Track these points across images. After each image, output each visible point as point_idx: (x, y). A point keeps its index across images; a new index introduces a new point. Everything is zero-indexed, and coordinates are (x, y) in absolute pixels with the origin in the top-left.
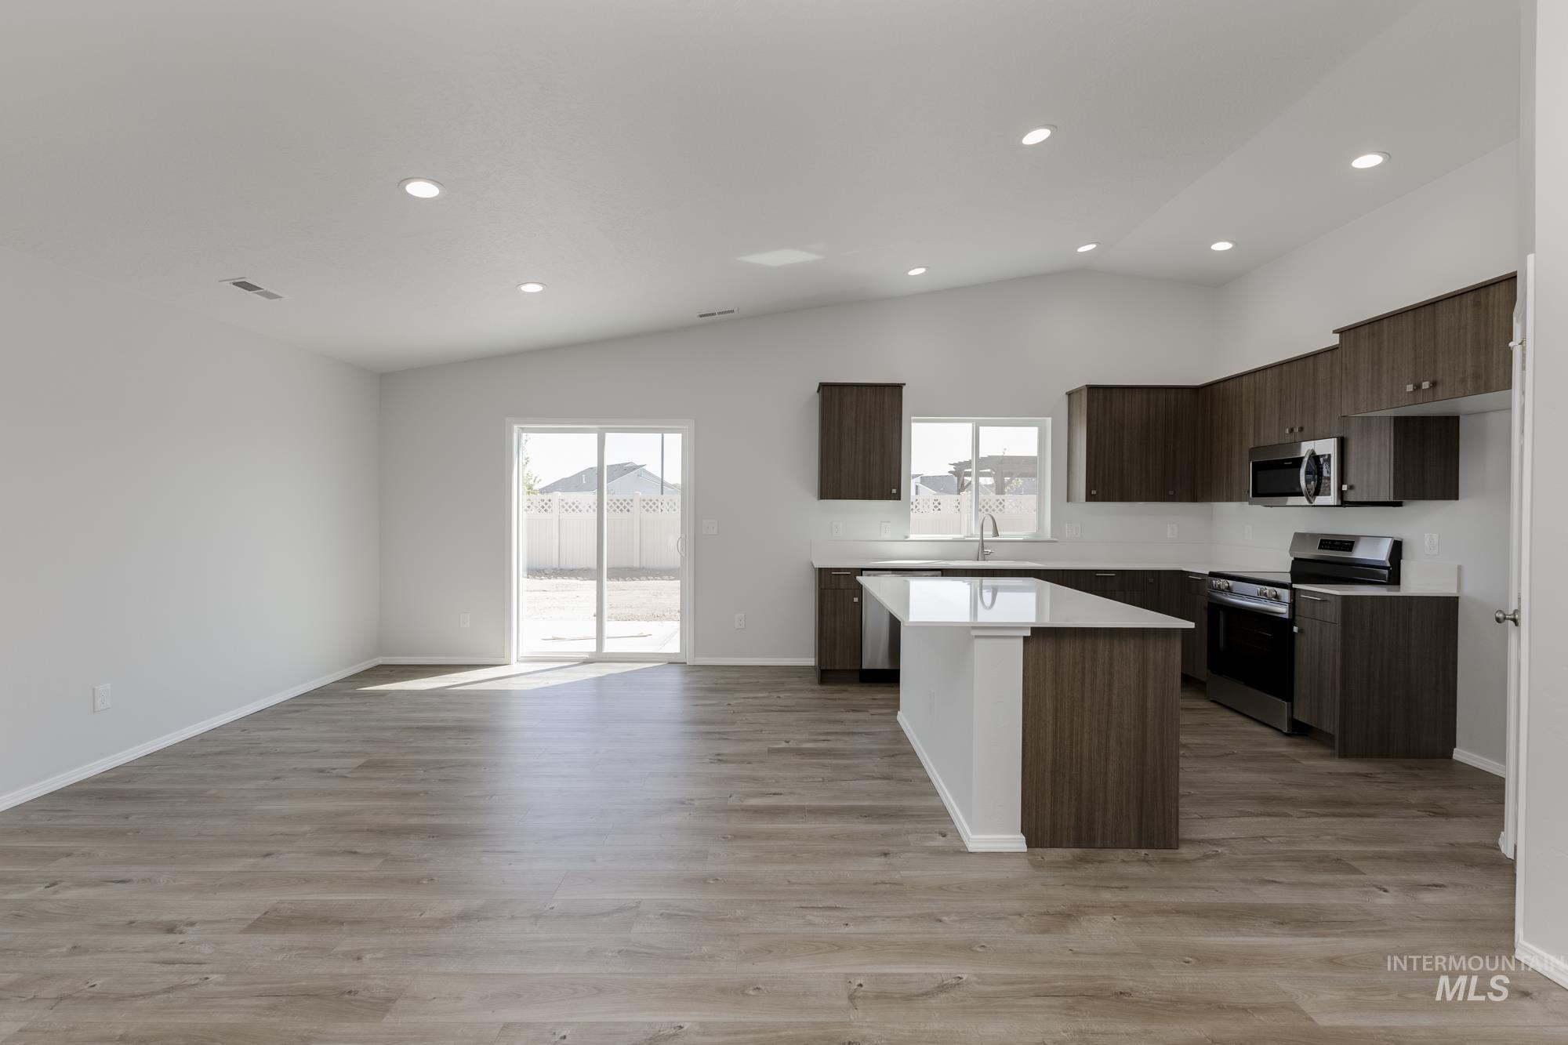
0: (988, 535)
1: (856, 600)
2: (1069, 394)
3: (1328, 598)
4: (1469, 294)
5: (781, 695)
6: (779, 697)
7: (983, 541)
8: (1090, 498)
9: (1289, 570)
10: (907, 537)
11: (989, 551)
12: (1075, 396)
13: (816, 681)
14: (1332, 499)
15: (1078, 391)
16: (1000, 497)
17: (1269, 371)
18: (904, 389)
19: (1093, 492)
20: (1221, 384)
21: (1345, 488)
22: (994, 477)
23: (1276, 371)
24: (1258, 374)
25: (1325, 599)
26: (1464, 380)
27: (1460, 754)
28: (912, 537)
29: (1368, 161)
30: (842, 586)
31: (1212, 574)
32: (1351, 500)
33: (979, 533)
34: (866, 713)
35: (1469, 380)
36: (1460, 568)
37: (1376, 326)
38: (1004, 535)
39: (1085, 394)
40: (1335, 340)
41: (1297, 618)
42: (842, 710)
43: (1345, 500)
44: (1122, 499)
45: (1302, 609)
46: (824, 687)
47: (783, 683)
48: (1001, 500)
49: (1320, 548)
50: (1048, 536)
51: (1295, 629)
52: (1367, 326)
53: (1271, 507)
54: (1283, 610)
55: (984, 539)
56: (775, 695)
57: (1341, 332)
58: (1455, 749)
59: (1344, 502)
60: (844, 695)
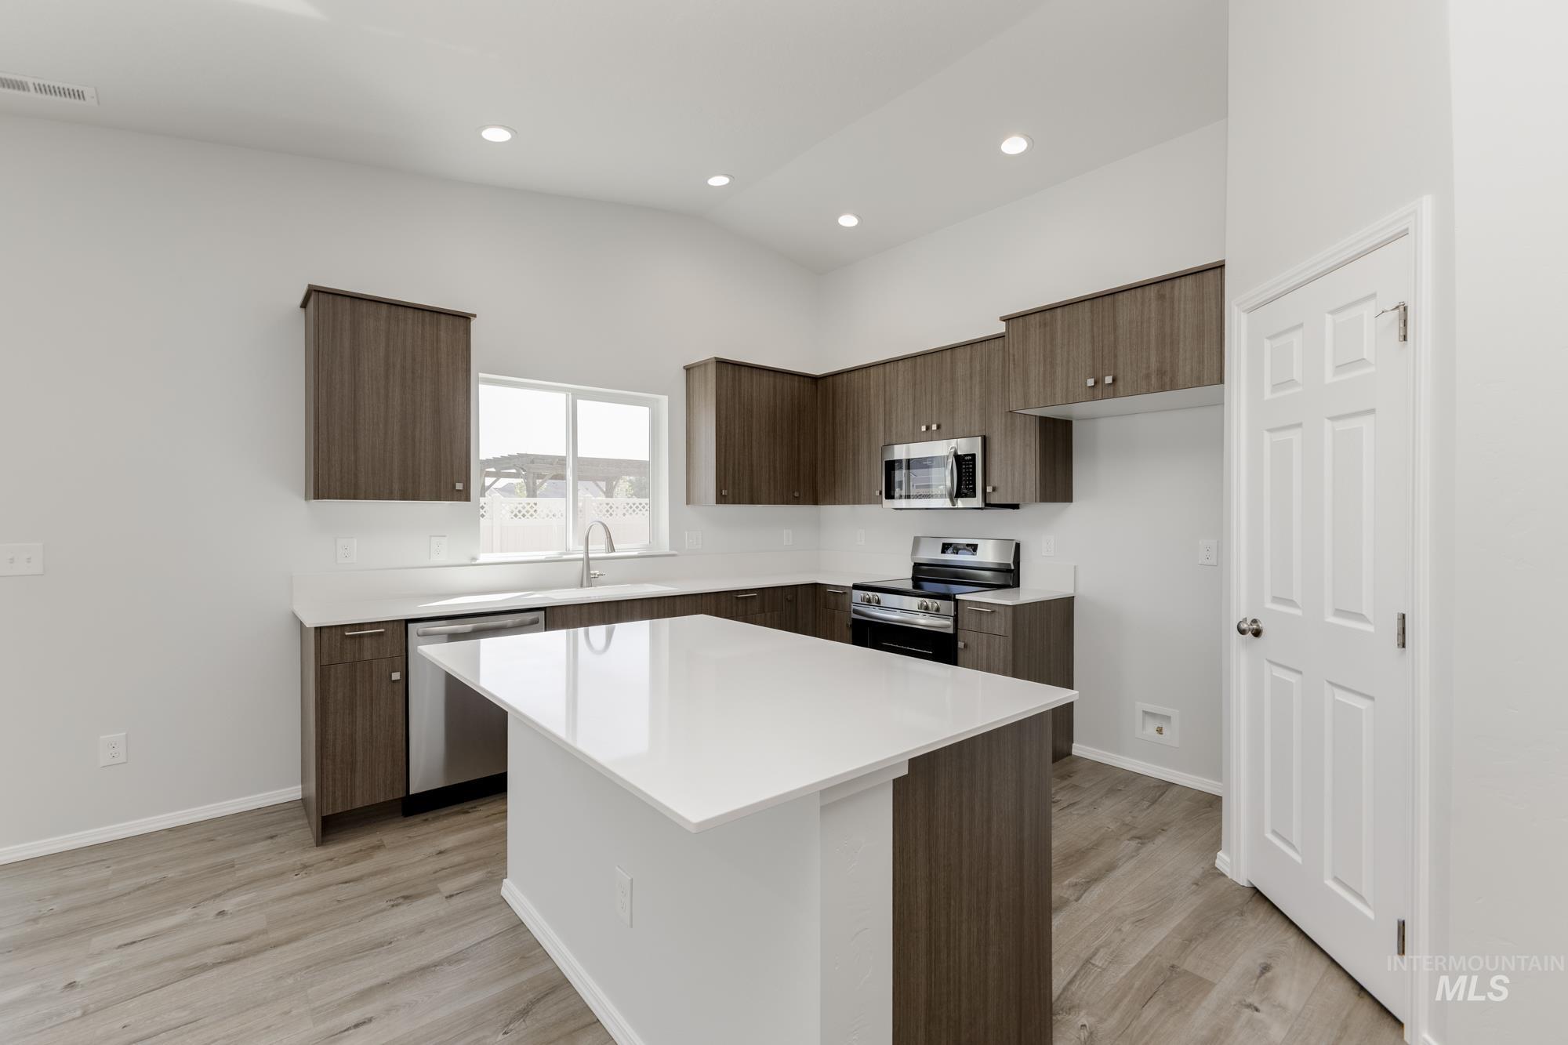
0: (598, 549)
1: (396, 676)
2: (688, 369)
3: (997, 609)
4: (1153, 286)
5: (229, 905)
6: (222, 913)
7: (588, 559)
8: (721, 499)
9: (910, 576)
10: (474, 559)
11: (597, 572)
12: (696, 373)
13: (313, 841)
14: (977, 501)
15: (704, 364)
16: (532, 500)
17: (900, 363)
18: (474, 323)
19: (724, 492)
20: (845, 375)
21: (989, 489)
22: (525, 477)
23: (909, 363)
24: (888, 365)
25: (994, 609)
26: (1148, 376)
27: (1078, 749)
28: (483, 558)
29: (1014, 146)
30: (367, 655)
31: (856, 587)
32: (992, 503)
33: (582, 548)
34: (436, 897)
35: (1153, 377)
36: (1075, 567)
37: (1048, 314)
38: (623, 549)
39: (712, 371)
40: (1001, 328)
41: (960, 633)
42: (383, 904)
43: (988, 502)
44: (752, 502)
45: (966, 621)
46: (333, 850)
47: (231, 865)
48: (532, 504)
50: (665, 549)
51: (961, 645)
52: (1038, 315)
55: (590, 556)
56: (210, 909)
57: (1007, 319)
58: (1074, 745)
59: (988, 505)
60: (381, 859)
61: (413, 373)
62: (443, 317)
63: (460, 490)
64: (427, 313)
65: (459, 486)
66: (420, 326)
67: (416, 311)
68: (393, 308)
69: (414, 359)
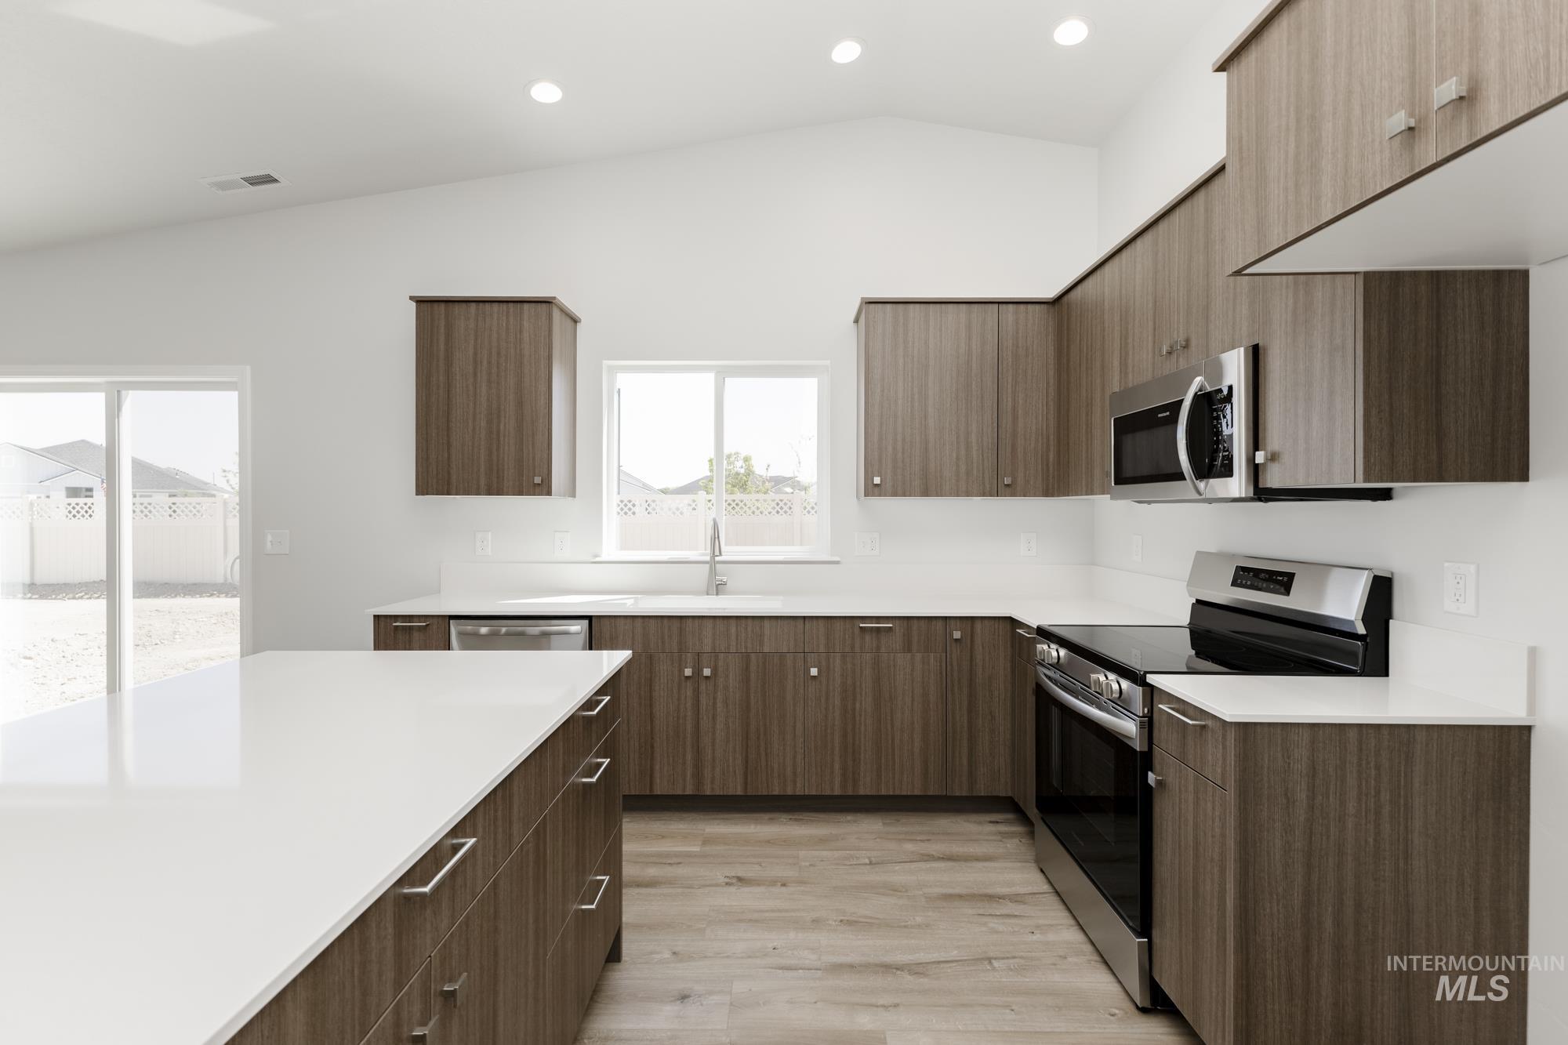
8: (871, 490)
9: (1186, 626)
14: (1236, 485)
19: (877, 480)
21: (1259, 459)
28: (607, 556)
32: (1276, 487)
36: (1532, 653)
41: (1152, 751)
43: (1261, 486)
45: (1160, 736)
49: (1234, 584)
51: (1152, 778)
53: (1149, 502)
54: (1128, 727)
59: (1262, 494)
61: (498, 368)
62: (526, 306)
63: (539, 484)
64: (511, 305)
65: (538, 480)
66: (505, 318)
67: (501, 304)
68: (481, 304)
69: (499, 354)
